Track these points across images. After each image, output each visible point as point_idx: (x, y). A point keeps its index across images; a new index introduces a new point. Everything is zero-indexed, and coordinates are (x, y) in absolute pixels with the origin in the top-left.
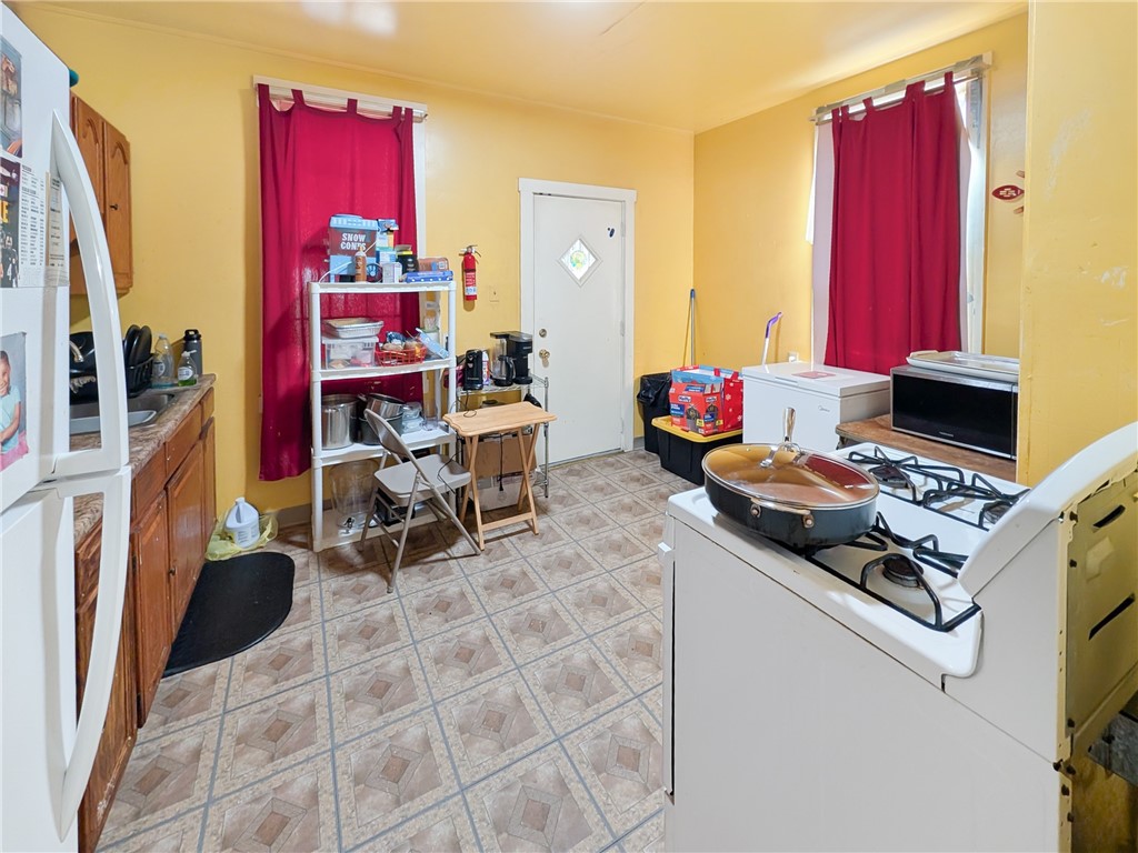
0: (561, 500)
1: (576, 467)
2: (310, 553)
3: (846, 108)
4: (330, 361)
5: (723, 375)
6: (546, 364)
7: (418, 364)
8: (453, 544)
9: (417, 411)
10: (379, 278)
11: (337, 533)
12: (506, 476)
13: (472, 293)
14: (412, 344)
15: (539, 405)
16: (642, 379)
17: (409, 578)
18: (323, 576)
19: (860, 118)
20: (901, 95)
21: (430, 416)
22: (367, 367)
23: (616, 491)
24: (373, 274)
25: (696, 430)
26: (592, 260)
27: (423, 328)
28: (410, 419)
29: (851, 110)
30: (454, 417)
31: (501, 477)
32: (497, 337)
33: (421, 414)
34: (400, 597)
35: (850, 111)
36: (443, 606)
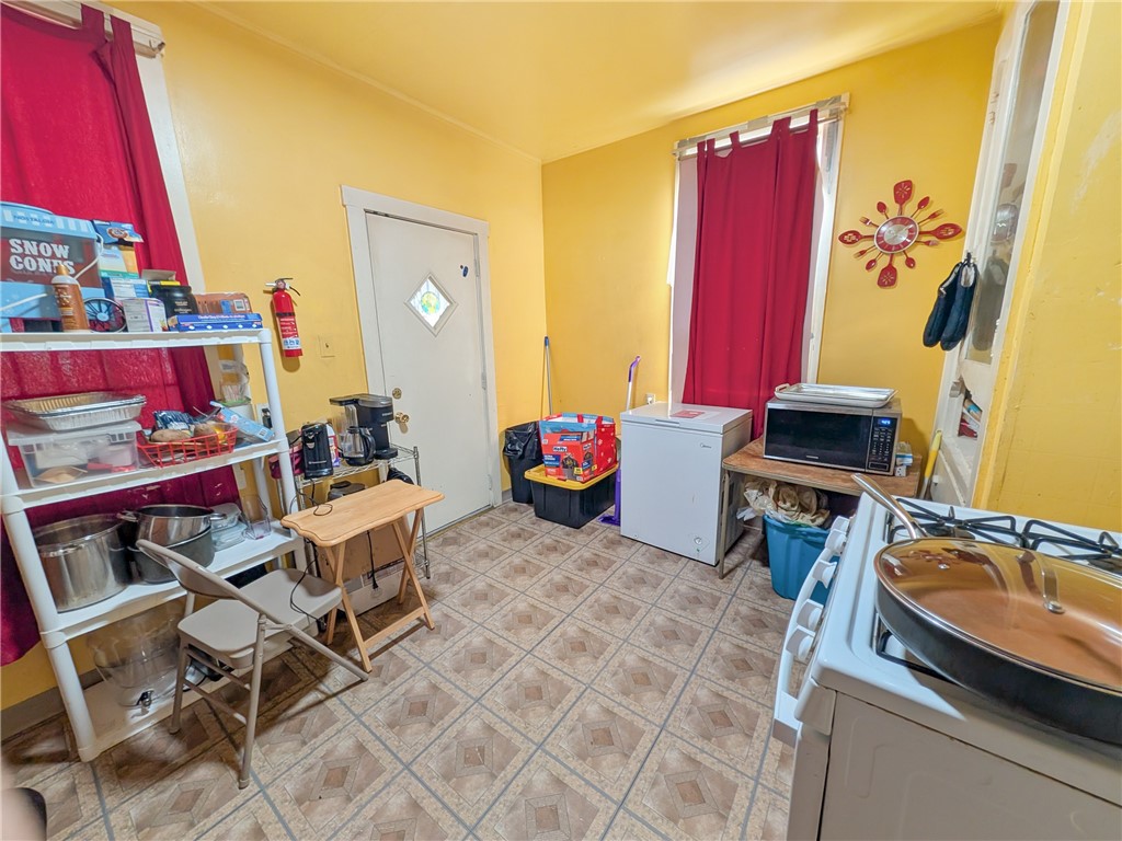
0: (446, 578)
1: (450, 534)
2: (75, 767)
3: (711, 142)
4: (38, 473)
5: (586, 421)
6: (404, 430)
7: (225, 455)
8: (325, 674)
9: (233, 516)
10: (118, 322)
11: (124, 721)
12: (378, 570)
13: (294, 347)
14: (208, 425)
15: (409, 481)
16: (507, 432)
17: (271, 751)
18: (110, 802)
19: (724, 154)
20: (767, 131)
21: (254, 520)
22: (127, 473)
23: (502, 553)
24: (103, 317)
25: (574, 478)
26: (444, 304)
27: (222, 400)
28: (225, 529)
29: (718, 145)
30: (295, 517)
31: (373, 572)
32: (341, 403)
33: (240, 519)
34: (262, 790)
35: (716, 147)
36: (336, 777)
